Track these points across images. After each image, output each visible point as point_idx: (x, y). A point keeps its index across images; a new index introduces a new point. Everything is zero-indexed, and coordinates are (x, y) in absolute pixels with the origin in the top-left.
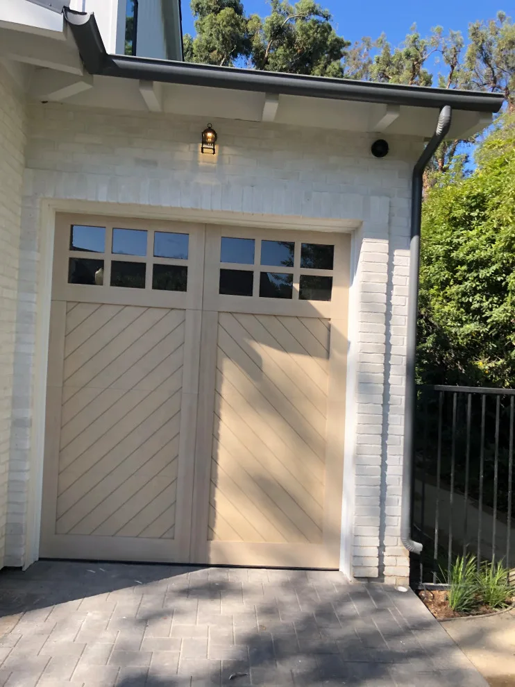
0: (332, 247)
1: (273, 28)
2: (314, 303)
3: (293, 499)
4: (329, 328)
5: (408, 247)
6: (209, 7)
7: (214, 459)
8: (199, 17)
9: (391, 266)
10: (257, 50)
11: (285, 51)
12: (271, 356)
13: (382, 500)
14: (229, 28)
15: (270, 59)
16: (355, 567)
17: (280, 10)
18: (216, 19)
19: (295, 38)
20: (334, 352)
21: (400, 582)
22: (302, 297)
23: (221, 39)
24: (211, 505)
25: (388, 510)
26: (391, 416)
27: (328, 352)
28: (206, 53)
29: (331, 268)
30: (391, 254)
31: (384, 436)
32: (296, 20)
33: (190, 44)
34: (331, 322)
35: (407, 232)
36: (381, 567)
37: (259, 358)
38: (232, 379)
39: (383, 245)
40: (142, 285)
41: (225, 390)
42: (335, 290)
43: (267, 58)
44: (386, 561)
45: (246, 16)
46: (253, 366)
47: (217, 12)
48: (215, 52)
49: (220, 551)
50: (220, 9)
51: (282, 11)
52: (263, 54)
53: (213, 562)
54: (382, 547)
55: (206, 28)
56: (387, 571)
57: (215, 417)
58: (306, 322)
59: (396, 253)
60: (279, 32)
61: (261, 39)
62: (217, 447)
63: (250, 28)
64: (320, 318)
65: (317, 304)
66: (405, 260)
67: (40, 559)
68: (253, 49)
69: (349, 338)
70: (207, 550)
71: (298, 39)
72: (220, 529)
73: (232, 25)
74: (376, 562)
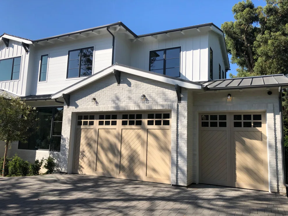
0: (261, 115)
1: (267, 10)
2: (257, 128)
3: (255, 173)
4: (262, 133)
5: (279, 114)
6: (240, 10)
7: (235, 164)
8: (235, 14)
9: (275, 119)
10: (261, 19)
11: (274, 17)
12: (247, 141)
13: (277, 174)
14: (249, 15)
15: (267, 21)
16: (271, 189)
17: (270, 2)
18: (242, 14)
19: (278, 10)
20: (263, 139)
21: (284, 194)
22: (254, 126)
23: (245, 20)
24: (235, 174)
25: (279, 176)
26: (278, 154)
27: (262, 139)
28: (239, 27)
29: (261, 120)
30: (274, 116)
31: (277, 159)
32: (278, 4)
33: (232, 24)
34: (262, 132)
35: (279, 111)
36: (278, 190)
37: (245, 141)
38: (238, 146)
39: (273, 114)
40: (217, 126)
41: (237, 148)
42: (262, 125)
43: (266, 21)
44: (280, 189)
45: (255, 7)
46: (243, 143)
47: (242, 11)
48: (243, 25)
49: (238, 184)
50: (244, 10)
51: (271, 2)
52: (264, 21)
53: (236, 187)
54: (278, 185)
55: (239, 17)
56: (280, 191)
57: (235, 155)
58: (256, 132)
59: (276, 116)
60: (270, 11)
61: (263, 15)
62: (236, 161)
63: (257, 12)
64: (259, 131)
65: (258, 128)
66: (278, 117)
67: (199, 183)
68: (259, 20)
69: (267, 136)
70: (235, 184)
71: (279, 11)
72: (237, 179)
73: (249, 14)
74: (277, 189)
